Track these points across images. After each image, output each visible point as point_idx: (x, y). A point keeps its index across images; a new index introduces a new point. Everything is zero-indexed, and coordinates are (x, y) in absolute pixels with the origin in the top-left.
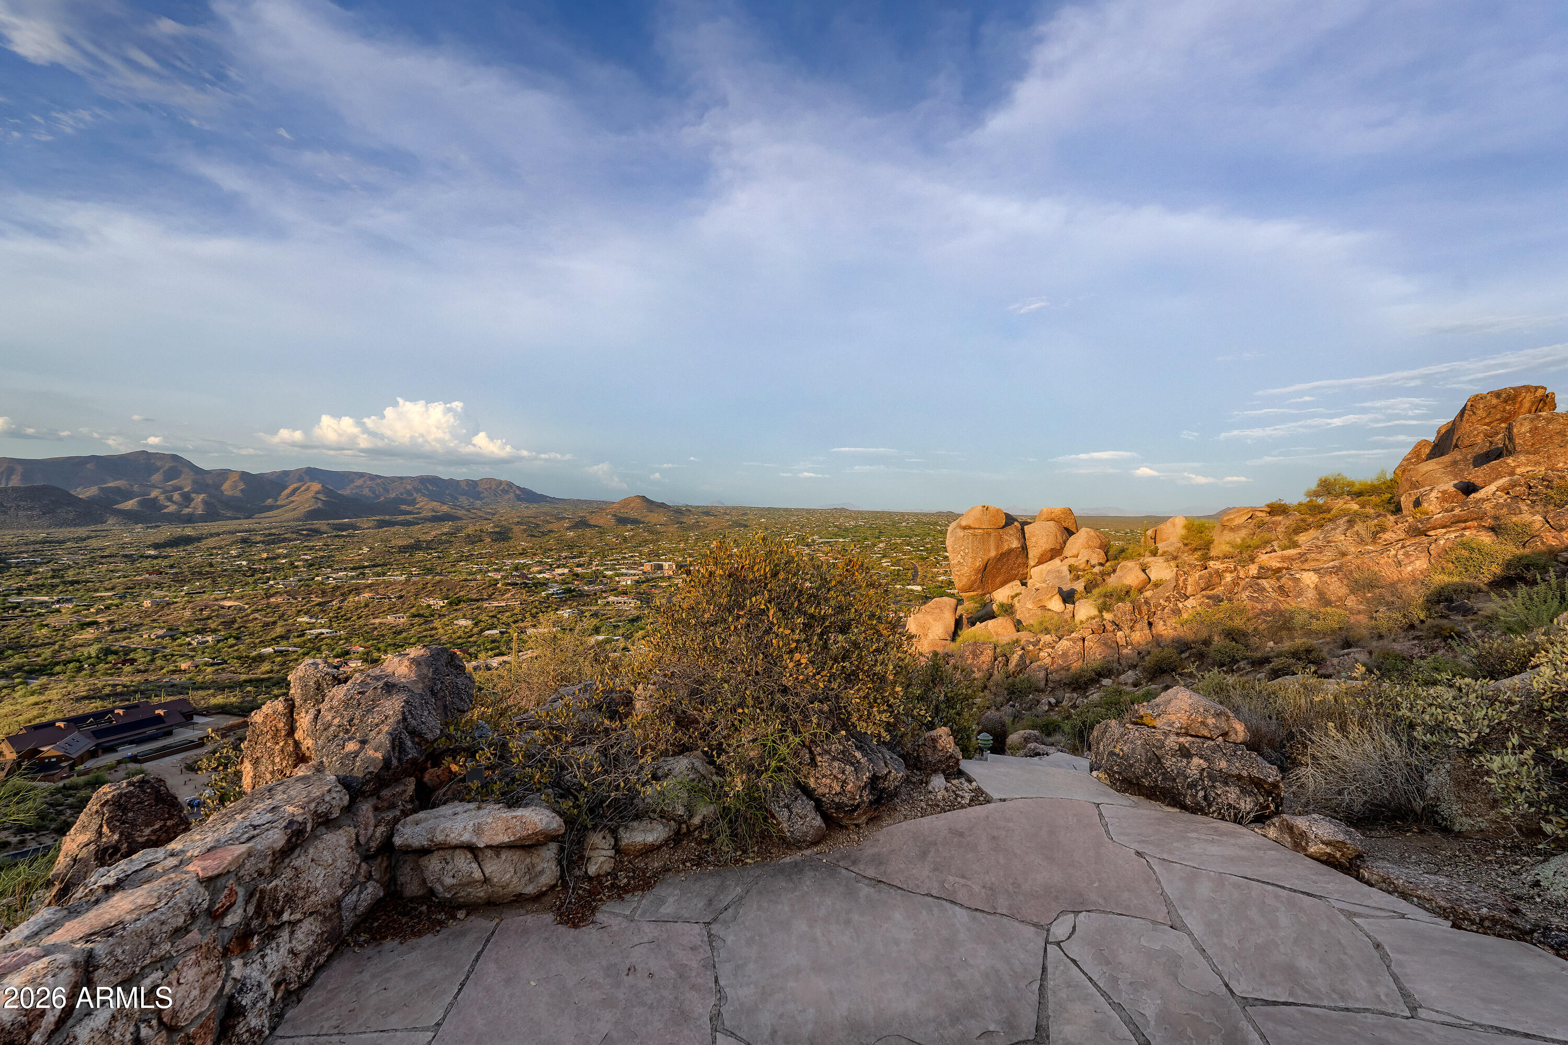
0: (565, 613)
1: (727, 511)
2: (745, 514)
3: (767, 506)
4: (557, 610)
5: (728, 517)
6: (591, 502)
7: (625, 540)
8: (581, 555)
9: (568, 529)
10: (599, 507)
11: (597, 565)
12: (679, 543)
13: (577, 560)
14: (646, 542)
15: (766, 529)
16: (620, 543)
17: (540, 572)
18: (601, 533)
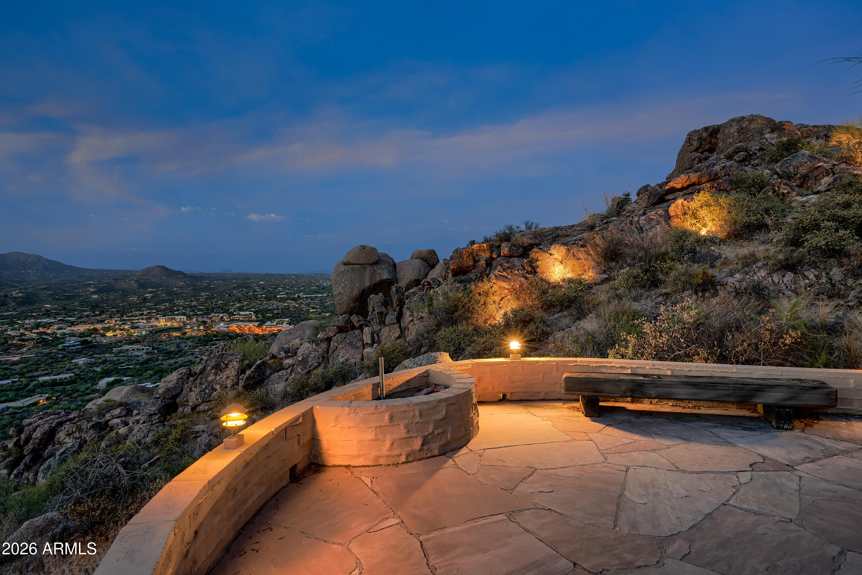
0: (81, 361)
1: (235, 277)
2: (249, 279)
3: (265, 272)
4: (73, 358)
5: (234, 281)
6: (117, 271)
7: (145, 300)
8: (102, 312)
9: (94, 293)
10: (125, 276)
11: (116, 321)
12: (191, 301)
13: (98, 318)
14: (164, 301)
15: (264, 289)
16: (140, 303)
17: (60, 329)
18: (123, 295)
